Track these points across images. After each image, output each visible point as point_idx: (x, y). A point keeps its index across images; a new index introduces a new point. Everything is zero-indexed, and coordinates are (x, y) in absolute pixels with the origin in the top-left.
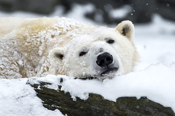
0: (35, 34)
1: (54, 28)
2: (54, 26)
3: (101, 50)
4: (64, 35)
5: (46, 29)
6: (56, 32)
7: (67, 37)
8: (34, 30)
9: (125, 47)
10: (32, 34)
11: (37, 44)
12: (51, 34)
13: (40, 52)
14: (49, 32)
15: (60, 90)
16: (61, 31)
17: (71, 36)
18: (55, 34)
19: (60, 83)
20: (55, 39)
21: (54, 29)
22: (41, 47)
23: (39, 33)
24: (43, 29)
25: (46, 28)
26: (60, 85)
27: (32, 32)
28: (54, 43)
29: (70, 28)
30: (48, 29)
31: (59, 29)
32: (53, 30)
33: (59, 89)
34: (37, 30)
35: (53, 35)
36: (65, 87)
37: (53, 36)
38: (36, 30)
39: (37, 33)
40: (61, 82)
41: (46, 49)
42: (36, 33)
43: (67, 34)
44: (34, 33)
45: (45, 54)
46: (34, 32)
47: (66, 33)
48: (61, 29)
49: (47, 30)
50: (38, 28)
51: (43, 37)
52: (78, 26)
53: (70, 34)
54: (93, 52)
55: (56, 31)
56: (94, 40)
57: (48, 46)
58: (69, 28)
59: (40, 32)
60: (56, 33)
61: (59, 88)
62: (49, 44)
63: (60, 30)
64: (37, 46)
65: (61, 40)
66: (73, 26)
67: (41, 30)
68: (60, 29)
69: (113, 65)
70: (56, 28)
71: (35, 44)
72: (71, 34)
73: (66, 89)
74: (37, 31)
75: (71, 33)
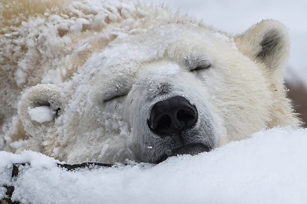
0: (11, 27)
1: (71, 11)
2: (70, 7)
3: (164, 89)
4: (95, 33)
5: (46, 14)
6: (73, 22)
7: (102, 38)
8: (9, 18)
9: (239, 84)
10: (4, 27)
11: (13, 52)
12: (57, 26)
13: (20, 76)
14: (53, 20)
15: (9, 201)
16: (91, 20)
17: (115, 36)
18: (69, 27)
19: (10, 177)
20: (66, 39)
21: (71, 14)
22: (24, 60)
23: (23, 23)
24: (36, 14)
25: (48, 10)
26: (10, 184)
27: (3, 23)
28: (62, 51)
29: (118, 15)
30: (53, 13)
31: (84, 15)
32: (66, 16)
33: (7, 196)
34: (18, 15)
35: (63, 28)
36: (22, 191)
37: (62, 33)
38: (15, 16)
39: (19, 25)
40: (13, 176)
41: (38, 66)
42: (14, 25)
43: (104, 30)
44: (10, 25)
45: (32, 82)
46: (9, 21)
47: (103, 26)
48: (92, 15)
49: (47, 17)
50: (21, 11)
51: (32, 35)
52: (142, 12)
53: (114, 30)
54: (141, 94)
55: (75, 20)
56: (147, 58)
57: (45, 58)
58: (115, 15)
59: (25, 21)
60: (73, 25)
61: (7, 193)
62: (48, 53)
63: (87, 19)
64: (14, 59)
65: (85, 45)
66: (127, 10)
67: (30, 17)
68: (87, 16)
69: (196, 133)
70: (77, 11)
71: (8, 54)
72: (114, 33)
73: (26, 196)
74: (17, 20)
75: (115, 28)
